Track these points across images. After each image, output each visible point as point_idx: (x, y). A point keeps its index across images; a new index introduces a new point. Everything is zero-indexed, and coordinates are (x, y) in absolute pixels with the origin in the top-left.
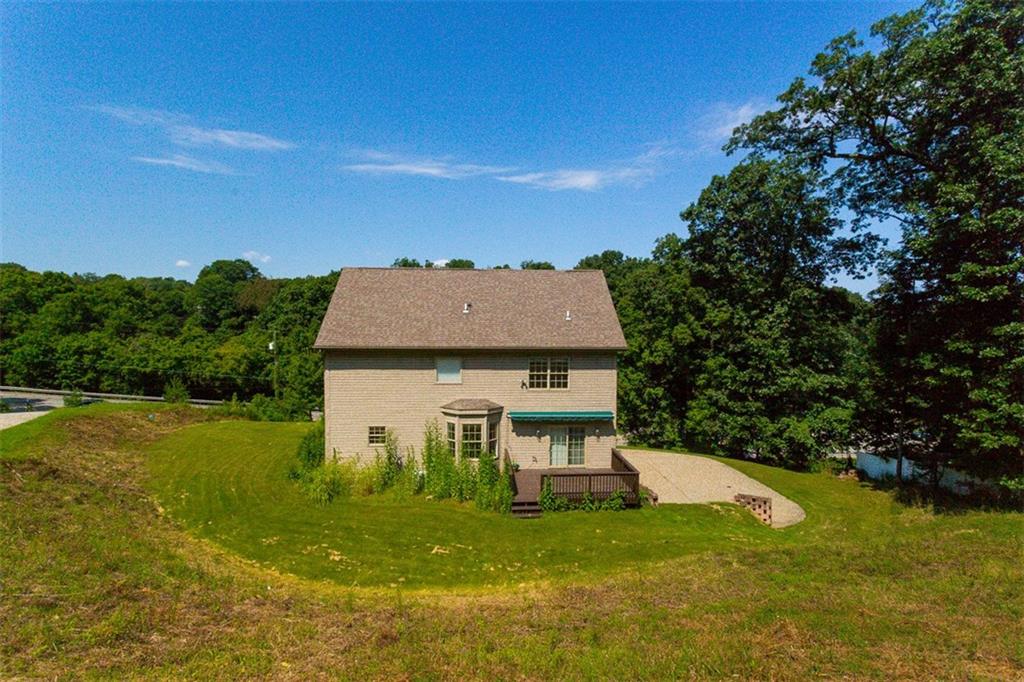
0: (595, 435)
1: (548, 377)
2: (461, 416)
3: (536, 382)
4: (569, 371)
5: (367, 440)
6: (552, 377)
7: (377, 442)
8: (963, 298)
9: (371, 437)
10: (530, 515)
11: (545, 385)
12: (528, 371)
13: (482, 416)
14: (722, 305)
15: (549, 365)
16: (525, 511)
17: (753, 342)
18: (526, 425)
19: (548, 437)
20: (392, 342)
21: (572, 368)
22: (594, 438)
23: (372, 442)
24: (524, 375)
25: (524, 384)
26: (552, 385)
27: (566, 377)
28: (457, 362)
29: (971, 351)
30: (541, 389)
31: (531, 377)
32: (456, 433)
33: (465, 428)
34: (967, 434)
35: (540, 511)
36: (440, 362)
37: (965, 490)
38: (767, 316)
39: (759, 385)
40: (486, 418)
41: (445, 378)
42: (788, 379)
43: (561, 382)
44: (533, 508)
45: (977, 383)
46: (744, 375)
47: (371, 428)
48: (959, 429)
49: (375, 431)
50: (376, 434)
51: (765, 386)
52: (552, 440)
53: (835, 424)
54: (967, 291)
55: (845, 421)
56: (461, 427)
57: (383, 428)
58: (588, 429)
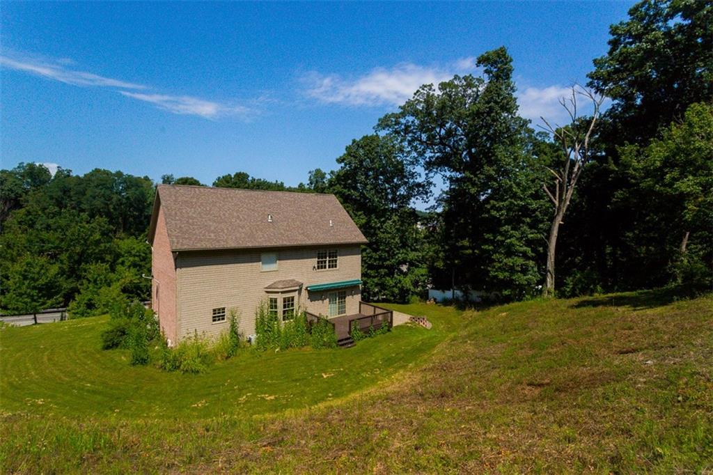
0: (351, 295)
1: (327, 262)
2: (282, 292)
3: (321, 266)
4: (338, 257)
5: (211, 319)
6: (329, 261)
7: (219, 320)
8: (491, 215)
9: (214, 317)
10: (349, 345)
11: (325, 267)
12: (317, 259)
13: (295, 291)
14: (360, 215)
15: (328, 254)
16: (346, 344)
17: (382, 235)
18: (316, 294)
19: (328, 300)
20: (232, 244)
21: (340, 256)
22: (351, 297)
23: (214, 321)
24: (314, 261)
25: (314, 267)
26: (329, 267)
27: (336, 261)
28: (273, 256)
29: (492, 238)
30: (323, 270)
31: (318, 262)
32: (278, 304)
33: (285, 299)
34: (492, 274)
35: (353, 342)
36: (263, 256)
37: (479, 300)
38: (388, 221)
39: (385, 260)
40: (297, 292)
41: (267, 267)
42: (399, 255)
43: (333, 265)
44: (349, 341)
45: (495, 252)
46: (375, 255)
47: (214, 310)
48: (489, 271)
49: (217, 312)
50: (218, 314)
51: (388, 260)
52: (330, 301)
53: (421, 277)
54: (494, 213)
55: (425, 275)
56: (282, 300)
57: (224, 309)
58: (348, 292)
